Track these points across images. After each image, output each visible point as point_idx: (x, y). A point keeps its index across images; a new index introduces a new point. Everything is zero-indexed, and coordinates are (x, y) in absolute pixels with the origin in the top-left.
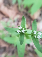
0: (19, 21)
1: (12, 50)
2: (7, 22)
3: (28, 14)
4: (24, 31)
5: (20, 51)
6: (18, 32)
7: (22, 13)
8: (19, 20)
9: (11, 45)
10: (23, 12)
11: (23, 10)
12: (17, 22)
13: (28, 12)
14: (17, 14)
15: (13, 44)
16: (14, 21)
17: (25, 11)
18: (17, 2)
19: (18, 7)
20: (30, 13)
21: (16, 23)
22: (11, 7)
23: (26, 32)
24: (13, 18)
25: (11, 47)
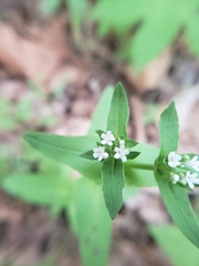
0: (72, 98)
1: (40, 232)
2: (14, 101)
3: (118, 67)
4: (127, 151)
5: (88, 241)
6: (95, 156)
7: (88, 59)
8: (73, 92)
9: (33, 209)
10: (95, 56)
11: (91, 45)
12: (66, 101)
13: (118, 58)
14: (65, 62)
15: (47, 207)
16: (51, 98)
17: (104, 52)
18: (63, 7)
19: (68, 29)
20: (127, 62)
21: (59, 108)
22: (34, 30)
23: (133, 155)
24: (47, 83)
25: (32, 220)
